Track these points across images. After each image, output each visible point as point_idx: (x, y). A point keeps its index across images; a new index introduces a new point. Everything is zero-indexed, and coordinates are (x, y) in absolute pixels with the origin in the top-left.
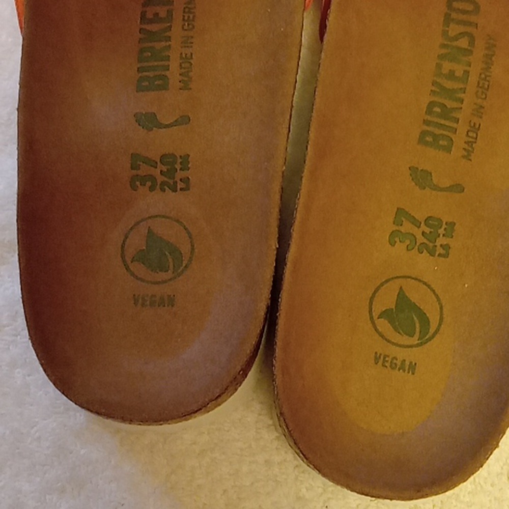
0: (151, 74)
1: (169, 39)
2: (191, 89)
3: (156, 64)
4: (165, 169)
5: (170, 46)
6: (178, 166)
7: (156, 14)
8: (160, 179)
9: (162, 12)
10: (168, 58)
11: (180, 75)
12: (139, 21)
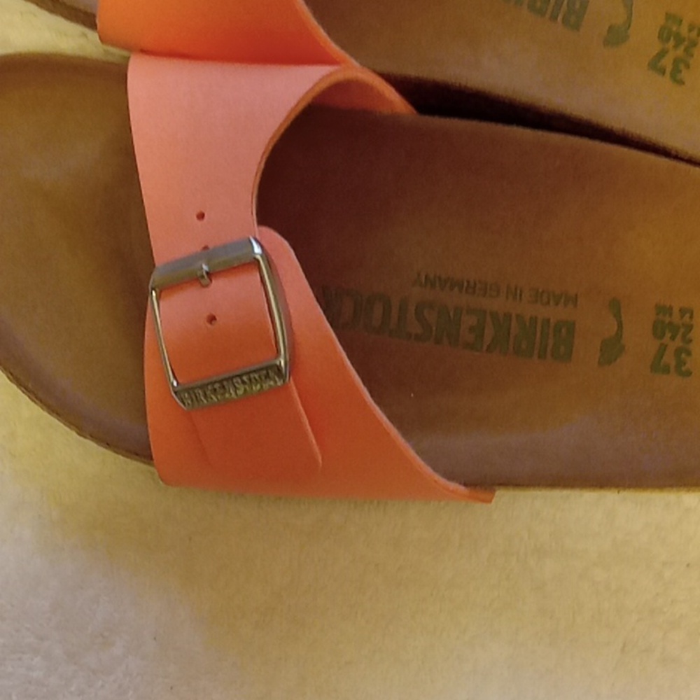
0: (551, 342)
1: (508, 316)
2: (576, 295)
3: (538, 334)
4: (668, 335)
5: (518, 316)
6: (667, 320)
7: (471, 329)
8: (678, 342)
9: (469, 321)
10: (534, 320)
11: (557, 304)
12: (477, 354)
